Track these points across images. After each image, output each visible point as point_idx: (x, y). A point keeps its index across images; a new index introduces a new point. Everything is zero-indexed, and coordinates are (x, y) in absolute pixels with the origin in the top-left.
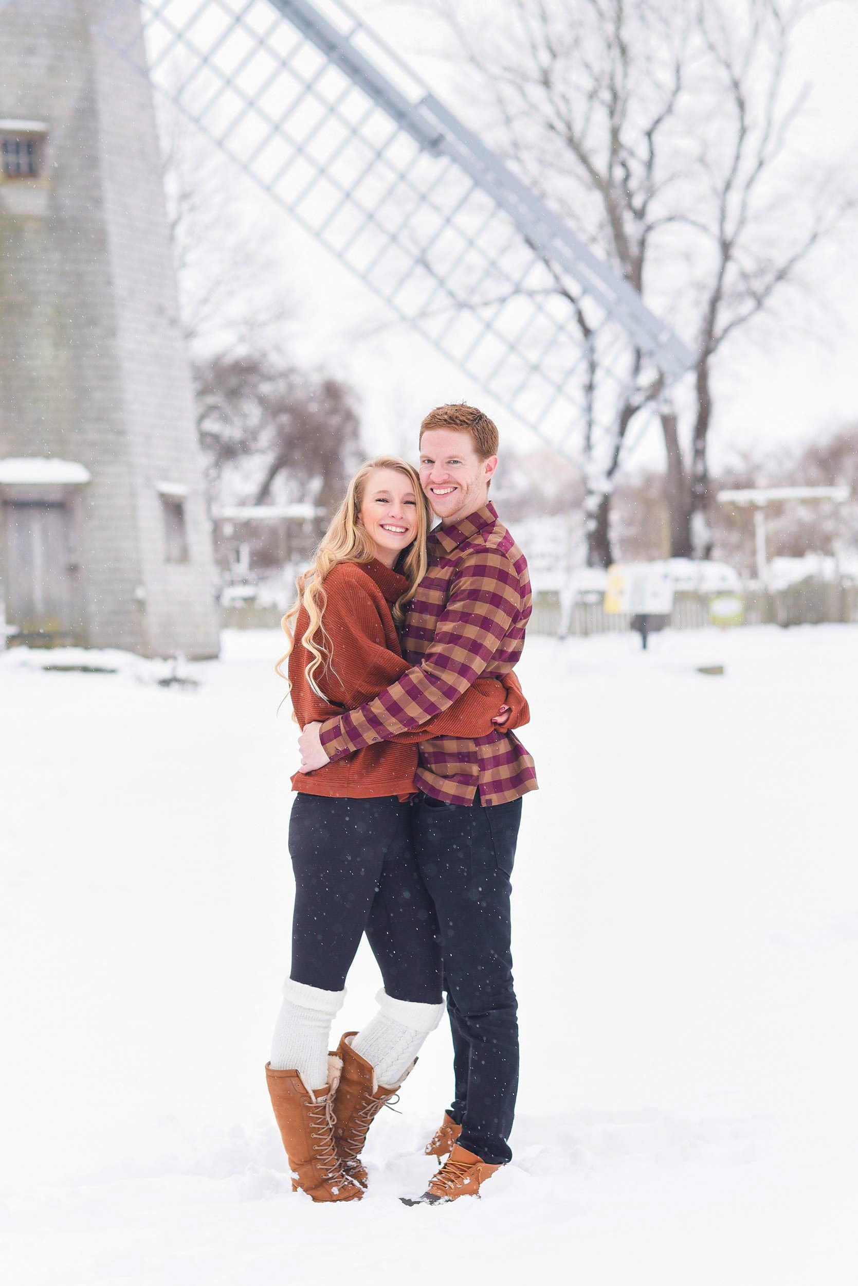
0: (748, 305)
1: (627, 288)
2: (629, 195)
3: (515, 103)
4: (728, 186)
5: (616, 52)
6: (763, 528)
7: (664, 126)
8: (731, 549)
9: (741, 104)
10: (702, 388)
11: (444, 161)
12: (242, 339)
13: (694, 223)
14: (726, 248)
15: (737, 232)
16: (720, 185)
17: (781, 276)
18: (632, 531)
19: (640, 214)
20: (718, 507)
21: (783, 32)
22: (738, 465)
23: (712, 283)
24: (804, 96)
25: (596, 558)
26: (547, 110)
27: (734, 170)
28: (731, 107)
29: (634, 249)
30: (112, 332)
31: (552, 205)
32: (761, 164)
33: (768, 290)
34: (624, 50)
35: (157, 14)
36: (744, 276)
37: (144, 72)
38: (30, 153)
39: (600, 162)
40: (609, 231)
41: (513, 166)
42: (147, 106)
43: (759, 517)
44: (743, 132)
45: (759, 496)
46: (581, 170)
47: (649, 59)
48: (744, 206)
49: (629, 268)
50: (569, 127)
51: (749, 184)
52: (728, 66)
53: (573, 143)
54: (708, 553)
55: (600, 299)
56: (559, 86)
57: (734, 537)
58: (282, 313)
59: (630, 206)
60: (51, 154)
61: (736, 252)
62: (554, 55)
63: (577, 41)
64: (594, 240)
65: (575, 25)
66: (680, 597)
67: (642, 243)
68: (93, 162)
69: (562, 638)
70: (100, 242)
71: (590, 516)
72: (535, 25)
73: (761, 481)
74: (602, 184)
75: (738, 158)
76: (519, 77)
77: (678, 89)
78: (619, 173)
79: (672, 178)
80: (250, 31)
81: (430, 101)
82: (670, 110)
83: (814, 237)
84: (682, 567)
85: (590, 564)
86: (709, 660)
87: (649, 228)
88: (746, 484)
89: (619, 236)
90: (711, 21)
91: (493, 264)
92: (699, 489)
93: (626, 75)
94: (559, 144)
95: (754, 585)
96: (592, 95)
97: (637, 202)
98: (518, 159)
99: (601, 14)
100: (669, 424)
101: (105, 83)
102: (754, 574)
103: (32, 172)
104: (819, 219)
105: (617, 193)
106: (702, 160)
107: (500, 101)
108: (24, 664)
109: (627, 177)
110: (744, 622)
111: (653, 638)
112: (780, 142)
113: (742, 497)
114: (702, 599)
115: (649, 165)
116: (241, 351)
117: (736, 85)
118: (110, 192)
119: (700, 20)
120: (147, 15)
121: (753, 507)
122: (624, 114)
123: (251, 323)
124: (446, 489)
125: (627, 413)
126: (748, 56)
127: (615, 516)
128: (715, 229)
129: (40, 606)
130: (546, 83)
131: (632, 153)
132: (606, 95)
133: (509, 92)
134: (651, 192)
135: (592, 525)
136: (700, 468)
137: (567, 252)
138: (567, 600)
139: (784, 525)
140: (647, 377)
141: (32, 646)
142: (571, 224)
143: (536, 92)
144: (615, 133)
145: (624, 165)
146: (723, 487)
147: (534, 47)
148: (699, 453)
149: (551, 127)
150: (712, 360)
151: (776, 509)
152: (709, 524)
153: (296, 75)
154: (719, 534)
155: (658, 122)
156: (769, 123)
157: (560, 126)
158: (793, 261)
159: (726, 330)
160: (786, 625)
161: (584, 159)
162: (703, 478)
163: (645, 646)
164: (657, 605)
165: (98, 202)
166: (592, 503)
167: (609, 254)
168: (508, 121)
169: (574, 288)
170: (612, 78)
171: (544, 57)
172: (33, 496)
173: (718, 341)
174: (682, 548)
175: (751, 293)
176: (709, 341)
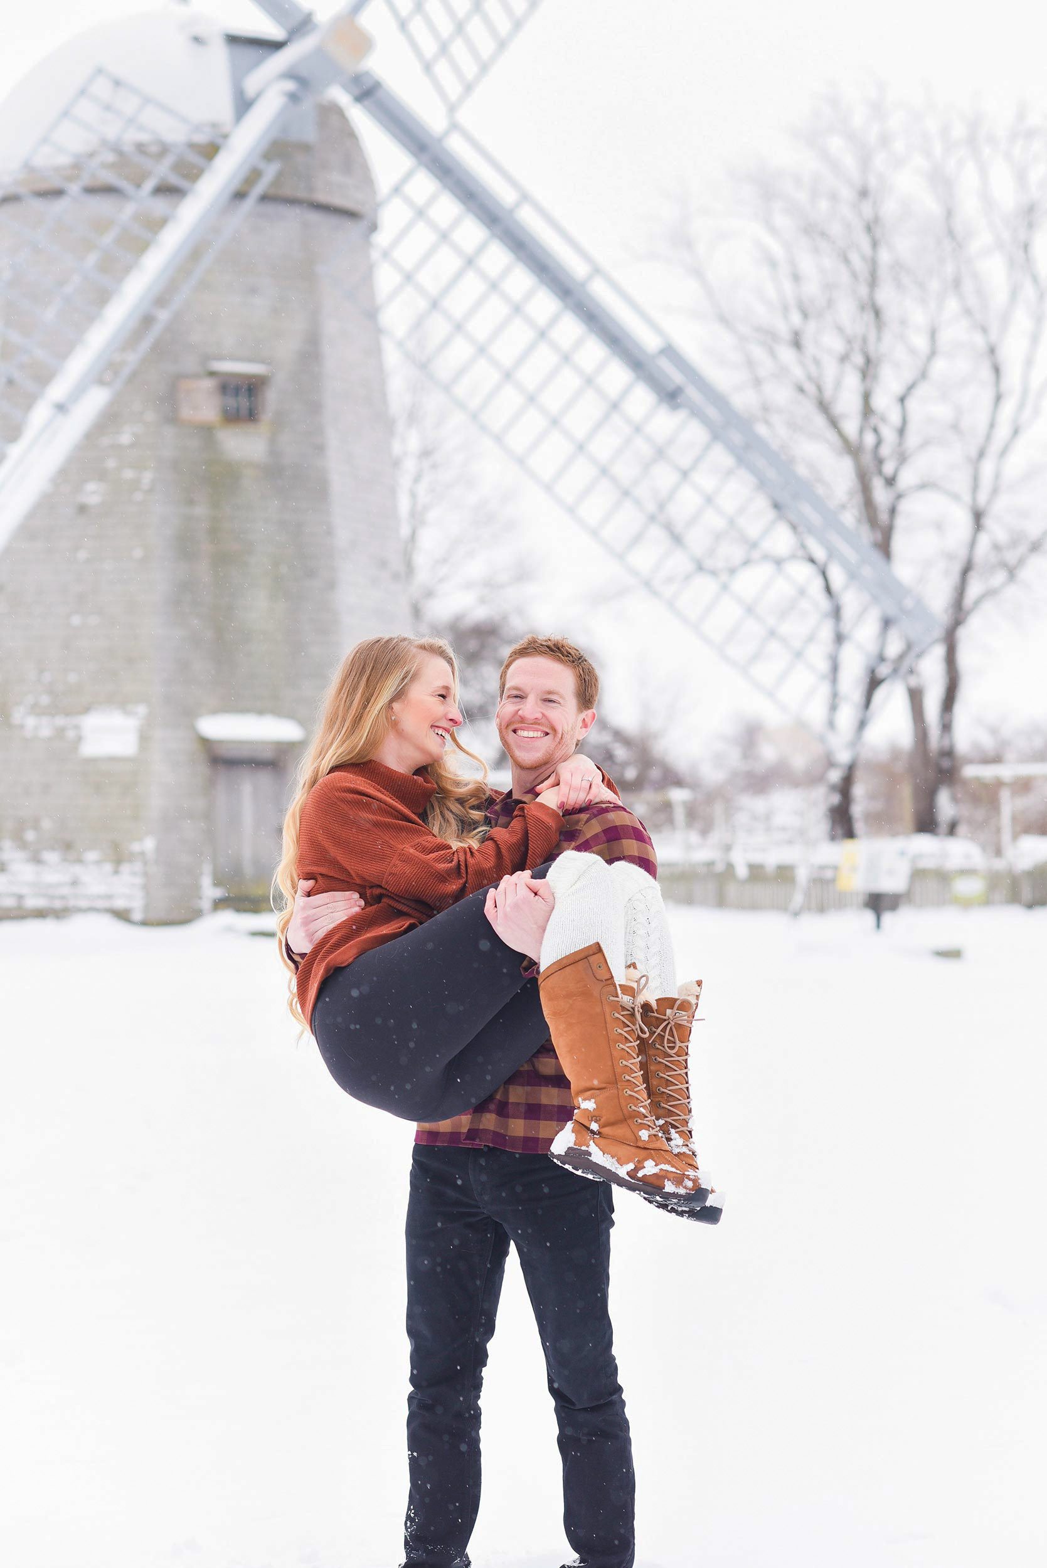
0: (1000, 577)
1: (876, 556)
2: (880, 462)
3: (766, 365)
4: (981, 454)
5: (869, 316)
6: (1009, 805)
7: (921, 391)
8: (978, 827)
9: (997, 370)
10: (951, 660)
11: (681, 415)
12: (482, 601)
13: (947, 492)
14: (978, 517)
15: (990, 502)
16: (973, 452)
17: (1035, 547)
18: (878, 806)
19: (890, 482)
20: (965, 783)
22: (988, 742)
23: (962, 553)
25: (839, 831)
26: (798, 373)
27: (988, 437)
28: (986, 374)
29: (883, 517)
30: (332, 585)
31: (802, 471)
32: (1016, 432)
33: (1021, 561)
34: (877, 313)
35: (386, 254)
36: (997, 547)
37: (371, 314)
38: (250, 396)
39: (851, 427)
40: (858, 499)
41: (762, 430)
42: (376, 351)
43: (1005, 795)
44: (998, 398)
45: (1005, 772)
46: (831, 435)
47: (903, 322)
48: (997, 476)
49: (879, 536)
50: (820, 389)
51: (1004, 452)
52: (984, 330)
53: (824, 407)
54: (952, 829)
55: (845, 564)
56: (810, 347)
57: (980, 814)
58: (523, 574)
59: (880, 472)
60: (272, 398)
61: (988, 522)
62: (805, 315)
63: (830, 303)
64: (843, 507)
65: (829, 287)
66: (918, 875)
67: (893, 511)
68: (315, 408)
69: (796, 914)
70: (320, 491)
71: (833, 788)
72: (788, 286)
73: (1010, 756)
74: (852, 449)
75: (992, 425)
76: (768, 337)
77: (933, 353)
78: (869, 439)
79: (926, 443)
80: (483, 275)
81: (669, 351)
82: (923, 375)
84: (924, 844)
85: (833, 838)
86: (945, 943)
87: (899, 497)
88: (996, 759)
89: (869, 504)
90: (968, 286)
91: (732, 522)
92: (946, 763)
93: (879, 339)
94: (808, 408)
95: (999, 865)
96: (844, 359)
97: (889, 468)
98: (767, 423)
99: (854, 275)
100: (916, 697)
101: (330, 327)
102: (998, 852)
103: (251, 416)
105: (867, 459)
106: (955, 427)
107: (750, 363)
108: (229, 929)
109: (879, 443)
110: (987, 901)
111: (888, 918)
113: (987, 772)
114: (943, 877)
115: (902, 431)
116: (480, 614)
117: (992, 351)
118: (333, 439)
119: (957, 283)
120: (375, 255)
121: (999, 784)
122: (875, 377)
123: (490, 585)
124: (536, 732)
125: (874, 683)
126: (1005, 319)
127: (859, 791)
128: (967, 498)
129: (248, 870)
130: (797, 343)
131: (883, 419)
132: (858, 359)
133: (758, 353)
134: (902, 458)
135: (836, 799)
136: (946, 743)
137: (815, 518)
138: (802, 875)
139: (1028, 803)
140: (894, 648)
141: (239, 910)
142: (820, 490)
143: (787, 354)
144: (867, 397)
145: (875, 430)
146: (971, 761)
147: (785, 309)
148: (946, 727)
149: (801, 390)
150: (962, 633)
151: (1024, 785)
152: (955, 799)
153: (529, 321)
154: (965, 811)
155: (911, 388)
156: (1025, 392)
157: (810, 388)
159: (978, 602)
160: (1030, 906)
161: (834, 423)
162: (948, 753)
163: (878, 926)
164: (893, 883)
165: (320, 449)
166: (835, 776)
167: (859, 521)
168: (757, 382)
169: (820, 554)
170: (865, 340)
171: (796, 319)
172: (245, 753)
173: (968, 613)
174: (926, 823)
175: (1004, 565)
176: (959, 613)
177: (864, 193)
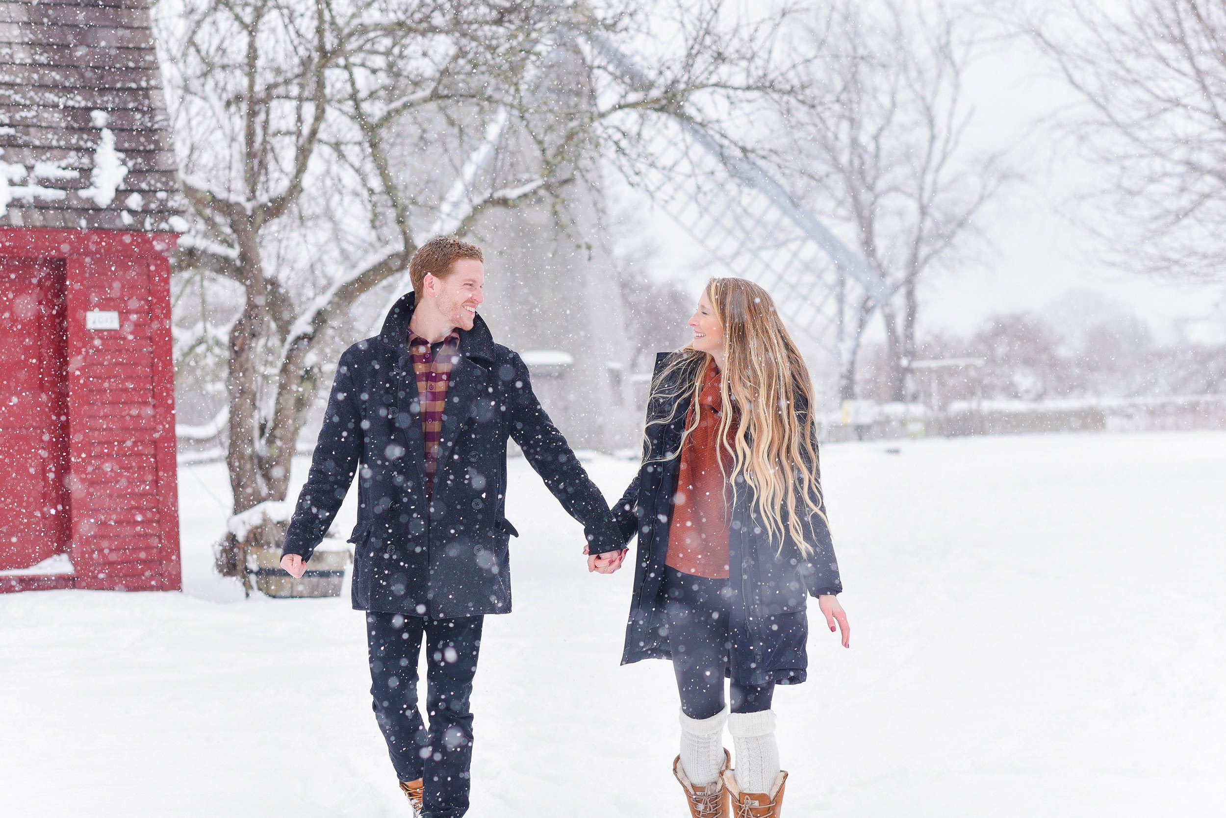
0: (939, 243)
2: (864, 176)
4: (924, 171)
7: (886, 133)
9: (931, 121)
10: (910, 295)
13: (905, 193)
14: (923, 211)
15: (931, 200)
17: (961, 224)
18: (869, 386)
19: (870, 188)
20: (921, 372)
21: (957, 74)
24: (971, 114)
27: (928, 159)
28: (925, 123)
29: (866, 213)
33: (953, 233)
36: (936, 223)
39: (844, 158)
44: (932, 138)
45: (944, 363)
47: (875, 89)
48: (935, 183)
51: (937, 170)
52: (922, 98)
54: (913, 399)
59: (864, 183)
61: (930, 211)
67: (872, 207)
71: (842, 376)
73: (947, 353)
74: (845, 172)
77: (893, 108)
78: (856, 163)
79: (891, 165)
82: (889, 121)
83: (982, 199)
84: (895, 407)
87: (877, 197)
88: (940, 356)
89: (857, 203)
90: (911, 68)
96: (840, 116)
97: (869, 179)
100: (889, 320)
104: (984, 187)
105: (855, 176)
106: (906, 155)
109: (862, 165)
110: (926, 435)
112: (957, 143)
113: (935, 364)
114: (903, 422)
115: (877, 156)
117: (927, 109)
119: (905, 68)
122: (860, 125)
125: (865, 311)
126: (935, 91)
127: (858, 377)
128: (916, 196)
131: (866, 151)
134: (877, 173)
135: (844, 382)
136: (909, 346)
144: (854, 137)
145: (860, 157)
148: (910, 336)
150: (917, 278)
152: (915, 382)
155: (881, 129)
156: (949, 131)
158: (969, 213)
159: (927, 259)
161: (834, 157)
162: (911, 352)
164: (867, 418)
166: (843, 369)
173: (920, 266)
174: (898, 396)
175: (941, 236)
176: (914, 266)
177: (846, 18)
